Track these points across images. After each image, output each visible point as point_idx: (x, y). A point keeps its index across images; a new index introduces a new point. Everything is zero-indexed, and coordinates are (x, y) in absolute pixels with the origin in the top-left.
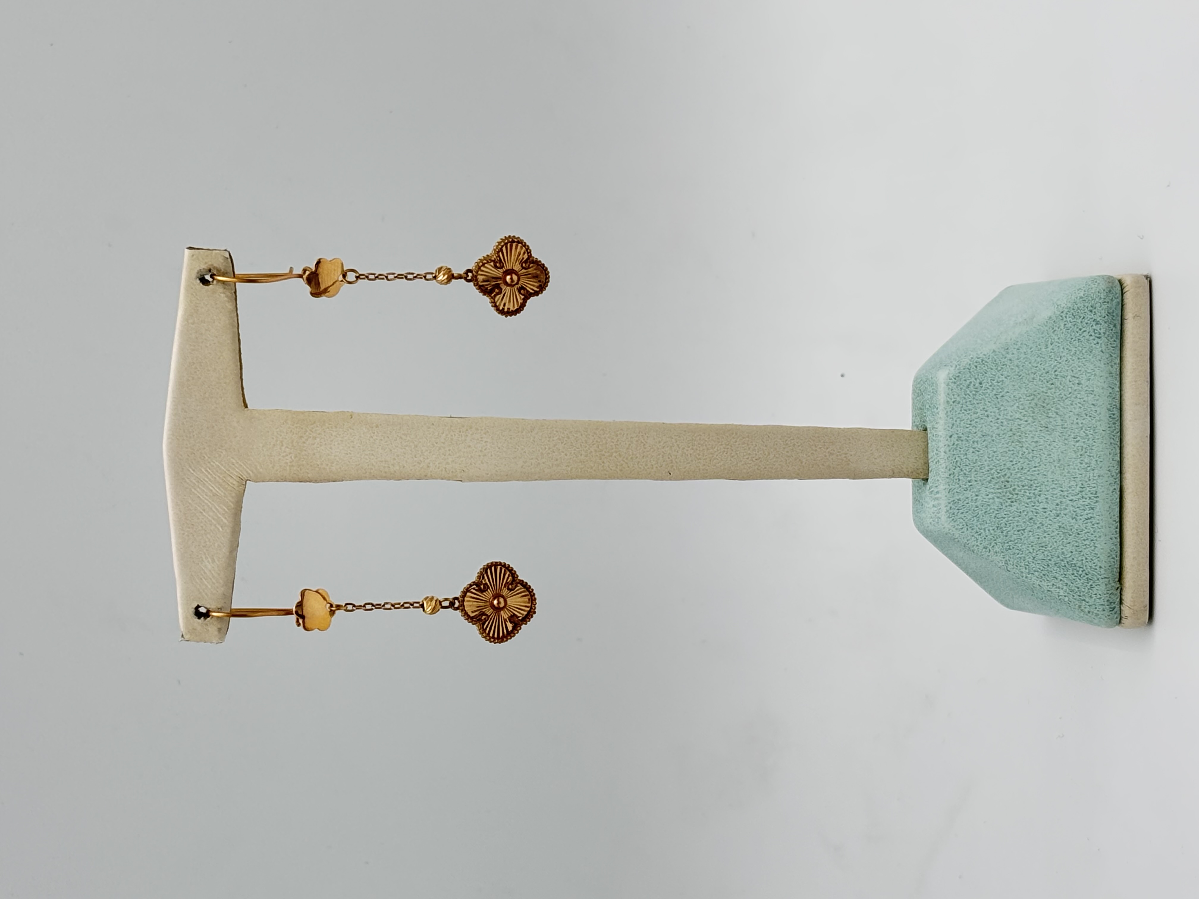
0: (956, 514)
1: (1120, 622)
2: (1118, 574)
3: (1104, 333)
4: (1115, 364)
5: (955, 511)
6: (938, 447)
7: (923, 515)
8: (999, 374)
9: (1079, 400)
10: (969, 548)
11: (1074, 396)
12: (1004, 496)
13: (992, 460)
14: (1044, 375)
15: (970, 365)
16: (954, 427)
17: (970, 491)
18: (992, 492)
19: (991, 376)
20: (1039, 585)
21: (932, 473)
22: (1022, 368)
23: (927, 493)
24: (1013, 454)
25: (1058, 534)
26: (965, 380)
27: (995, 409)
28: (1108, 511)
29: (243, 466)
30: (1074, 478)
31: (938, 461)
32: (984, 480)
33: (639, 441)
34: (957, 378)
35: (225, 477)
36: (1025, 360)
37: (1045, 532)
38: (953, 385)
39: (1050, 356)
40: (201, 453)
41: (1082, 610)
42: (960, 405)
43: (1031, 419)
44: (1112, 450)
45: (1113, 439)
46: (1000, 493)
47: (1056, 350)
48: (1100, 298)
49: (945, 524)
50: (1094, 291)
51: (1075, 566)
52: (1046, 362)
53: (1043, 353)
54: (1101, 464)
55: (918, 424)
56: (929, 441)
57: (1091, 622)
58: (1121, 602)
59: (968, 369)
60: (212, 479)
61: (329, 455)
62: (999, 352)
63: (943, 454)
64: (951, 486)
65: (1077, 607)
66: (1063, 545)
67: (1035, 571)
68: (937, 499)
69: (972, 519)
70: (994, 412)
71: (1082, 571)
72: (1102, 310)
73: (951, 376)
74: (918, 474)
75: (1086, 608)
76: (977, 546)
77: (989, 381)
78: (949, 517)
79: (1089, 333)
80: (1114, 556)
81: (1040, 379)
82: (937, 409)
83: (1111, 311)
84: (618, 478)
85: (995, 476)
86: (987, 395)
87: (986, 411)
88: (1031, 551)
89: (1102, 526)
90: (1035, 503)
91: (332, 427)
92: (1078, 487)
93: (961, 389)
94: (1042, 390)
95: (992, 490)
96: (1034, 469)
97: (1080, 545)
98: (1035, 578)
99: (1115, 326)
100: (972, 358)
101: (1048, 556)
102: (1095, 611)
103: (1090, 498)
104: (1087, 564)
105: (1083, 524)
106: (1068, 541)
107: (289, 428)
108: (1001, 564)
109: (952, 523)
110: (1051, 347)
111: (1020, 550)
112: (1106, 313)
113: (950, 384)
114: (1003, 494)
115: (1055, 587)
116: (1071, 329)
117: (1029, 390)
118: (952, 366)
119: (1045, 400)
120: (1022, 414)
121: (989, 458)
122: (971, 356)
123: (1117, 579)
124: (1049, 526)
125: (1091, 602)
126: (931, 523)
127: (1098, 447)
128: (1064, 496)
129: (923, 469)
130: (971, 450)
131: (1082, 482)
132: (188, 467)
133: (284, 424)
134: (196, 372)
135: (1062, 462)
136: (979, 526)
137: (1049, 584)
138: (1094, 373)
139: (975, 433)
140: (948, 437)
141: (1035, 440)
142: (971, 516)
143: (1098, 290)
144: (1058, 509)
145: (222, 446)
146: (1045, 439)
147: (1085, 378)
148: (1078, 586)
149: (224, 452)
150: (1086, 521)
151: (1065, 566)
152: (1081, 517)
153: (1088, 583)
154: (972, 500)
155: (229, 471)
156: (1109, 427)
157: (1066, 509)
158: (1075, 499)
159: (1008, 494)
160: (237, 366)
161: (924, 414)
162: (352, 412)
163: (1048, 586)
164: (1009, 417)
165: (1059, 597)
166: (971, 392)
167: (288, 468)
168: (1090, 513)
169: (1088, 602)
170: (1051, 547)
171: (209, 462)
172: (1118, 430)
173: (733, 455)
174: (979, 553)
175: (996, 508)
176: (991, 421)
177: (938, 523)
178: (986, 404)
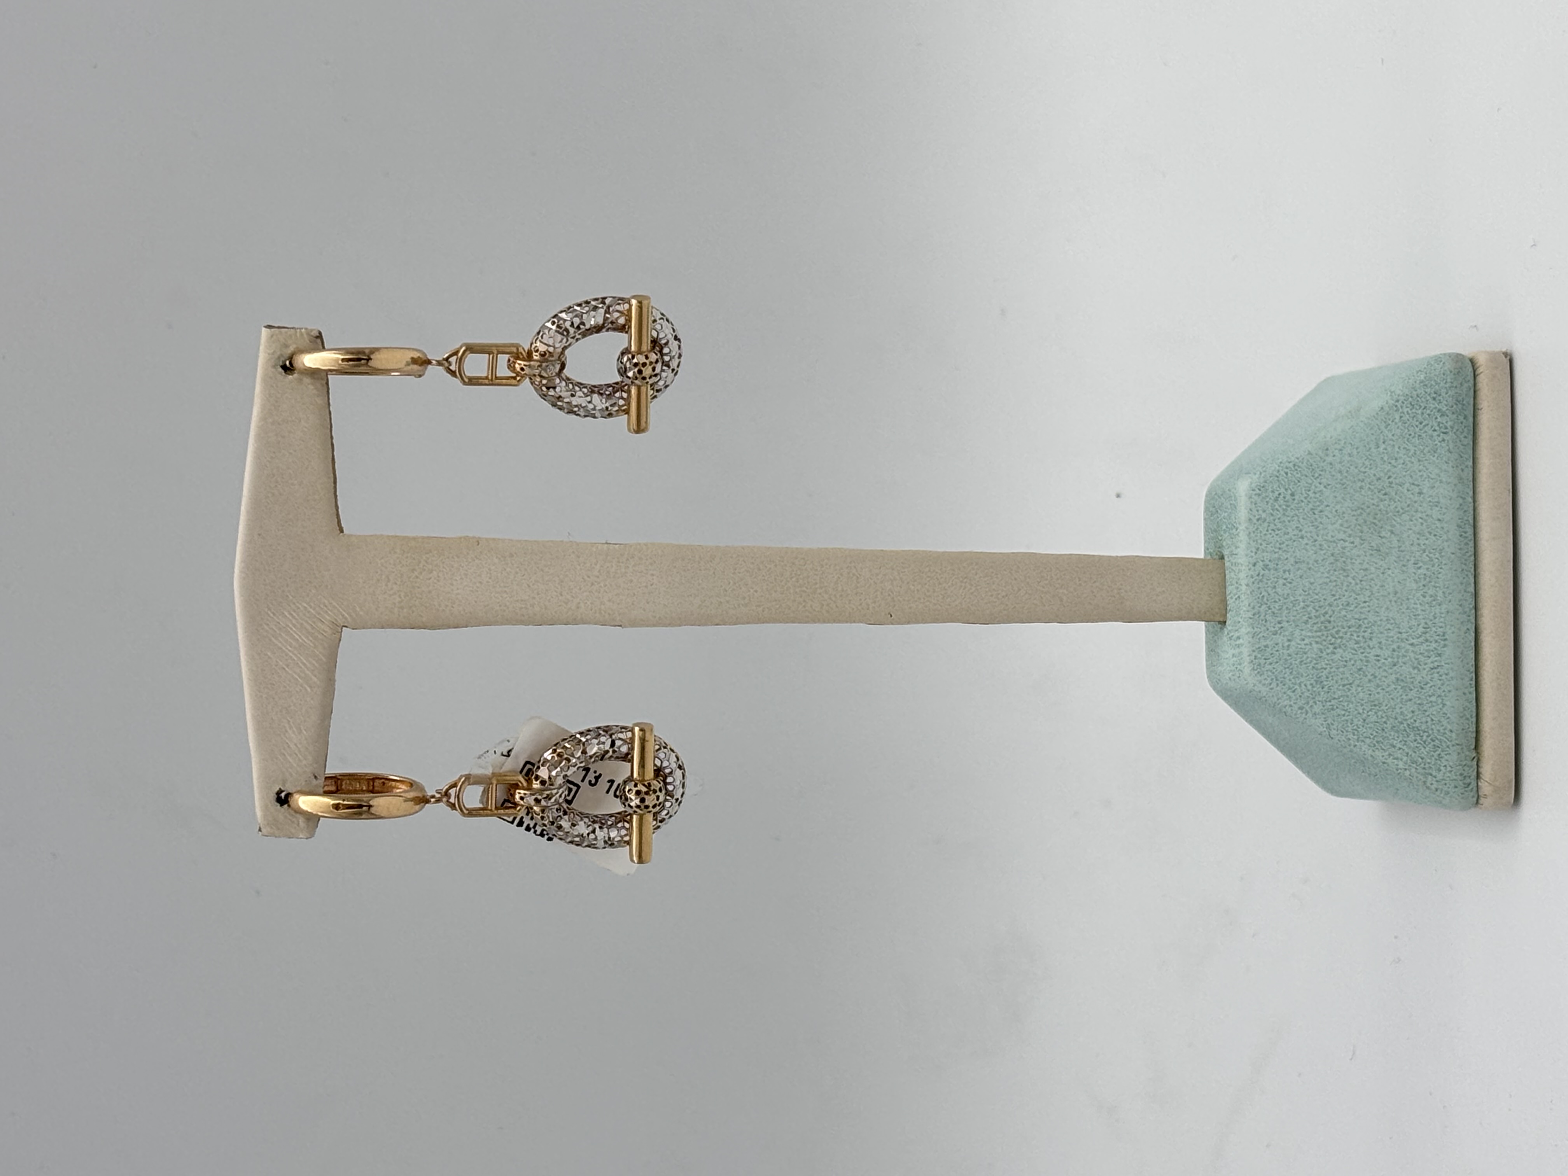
0: (1262, 665)
1: (1477, 802)
2: (1474, 740)
3: (1452, 428)
4: (1467, 467)
5: (1261, 661)
6: (1239, 579)
7: (1220, 668)
8: (1316, 482)
9: (1420, 515)
10: (1280, 710)
11: (1413, 509)
12: (1325, 640)
13: (1309, 594)
14: (1375, 482)
15: (1278, 471)
16: (1259, 552)
17: (1280, 634)
18: (1309, 637)
19: (1306, 485)
20: (1372, 756)
21: (1230, 613)
22: (1346, 474)
23: (1225, 639)
24: (1336, 585)
25: (1396, 689)
26: (1273, 492)
27: (1311, 528)
28: (1460, 658)
29: (338, 607)
30: (1415, 615)
31: (1239, 597)
32: (1299, 620)
33: (851, 575)
34: (1262, 489)
35: (314, 622)
36: (1348, 465)
37: (1378, 686)
38: (1256, 498)
39: (1382, 458)
40: (283, 591)
41: (1428, 788)
42: (1266, 524)
43: (1357, 541)
44: (1464, 578)
45: (1465, 564)
46: (1319, 637)
47: (1389, 449)
48: (1446, 383)
49: (1248, 678)
50: (1437, 373)
51: (1419, 730)
52: (1377, 467)
53: (1373, 455)
54: (1450, 597)
55: (1212, 551)
56: (1227, 572)
57: (1441, 802)
58: (1478, 776)
59: (1277, 477)
60: (299, 626)
61: (449, 593)
62: (1316, 454)
63: (1244, 588)
64: (1256, 629)
65: (1420, 783)
66: (1401, 702)
67: (1366, 737)
68: (1238, 646)
69: (1284, 671)
70: (1311, 532)
71: (1428, 736)
72: (1449, 396)
73: (1253, 485)
74: (1214, 616)
75: (1432, 784)
76: (1291, 706)
77: (1304, 492)
78: (1253, 669)
79: (1432, 427)
80: (1468, 716)
81: (1369, 488)
82: (1237, 529)
83: (1460, 398)
84: (824, 622)
85: (1312, 615)
86: (1301, 511)
87: (1301, 531)
88: (1361, 711)
89: (1452, 678)
90: (1364, 649)
91: (453, 557)
92: (1421, 626)
93: (1267, 502)
94: (1372, 501)
95: (1310, 634)
96: (1362, 605)
97: (1425, 702)
98: (1366, 746)
99: (1465, 418)
100: (1281, 463)
101: (1382, 717)
102: (1445, 788)
103: (1436, 641)
104: (1433, 726)
105: (1427, 675)
106: (1409, 697)
107: (398, 558)
108: (1321, 729)
109: (1259, 678)
110: (1383, 446)
111: (1346, 710)
112: (1454, 401)
113: (1253, 496)
114: (1324, 638)
115: (1392, 757)
116: (1408, 422)
117: (1356, 503)
118: (1255, 474)
119: (1377, 514)
120: (1347, 534)
121: (1305, 592)
122: (1280, 460)
123: (1473, 747)
124: (1384, 679)
125: (1440, 776)
126: (1230, 679)
127: (1446, 574)
128: (1402, 640)
129: (1219, 609)
130: (1281, 581)
131: (1424, 621)
132: (266, 610)
133: (390, 553)
134: (276, 486)
135: (1398, 595)
136: (1293, 681)
137: (1384, 754)
138: (1439, 479)
139: (1287, 559)
140: (1251, 566)
141: (1365, 566)
142: (1282, 668)
143: (1442, 372)
144: (1395, 656)
145: (310, 582)
146: (1377, 566)
147: (1428, 485)
148: (1422, 755)
149: (314, 591)
150: (1432, 671)
151: (1405, 730)
152: (1425, 667)
153: (1434, 752)
154: (1283, 646)
155: (319, 614)
156: (1460, 549)
157: (1404, 656)
158: (1416, 643)
159: (1330, 638)
160: (329, 478)
161: (1220, 538)
162: (479, 538)
163: (1383, 756)
164: (1329, 538)
165: (1397, 770)
166: (1280, 506)
167: (396, 610)
168: (1436, 661)
169: (1435, 777)
170: (1386, 706)
171: (294, 604)
172: (1473, 553)
173: (971, 591)
174: (1293, 716)
175: (1314, 656)
176: (1307, 544)
177: (1239, 677)
178: (1299, 521)
